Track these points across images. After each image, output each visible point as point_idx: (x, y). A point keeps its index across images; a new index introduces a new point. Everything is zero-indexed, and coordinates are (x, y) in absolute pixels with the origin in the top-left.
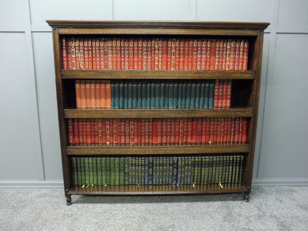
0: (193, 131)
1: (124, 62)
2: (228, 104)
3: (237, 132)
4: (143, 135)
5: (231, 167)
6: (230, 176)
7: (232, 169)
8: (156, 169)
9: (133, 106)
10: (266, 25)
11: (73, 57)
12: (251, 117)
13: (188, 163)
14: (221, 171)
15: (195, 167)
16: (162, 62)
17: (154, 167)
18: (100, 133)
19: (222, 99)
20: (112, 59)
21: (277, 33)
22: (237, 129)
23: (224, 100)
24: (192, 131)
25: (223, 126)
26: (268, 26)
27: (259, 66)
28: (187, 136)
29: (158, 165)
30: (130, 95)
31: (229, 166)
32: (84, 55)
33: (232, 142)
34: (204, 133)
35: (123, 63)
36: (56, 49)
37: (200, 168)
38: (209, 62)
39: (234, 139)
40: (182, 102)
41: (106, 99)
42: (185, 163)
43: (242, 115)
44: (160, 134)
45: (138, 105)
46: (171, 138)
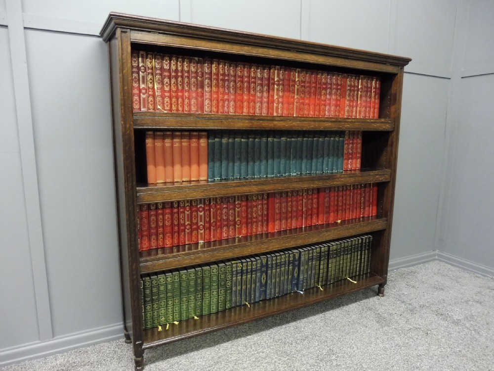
0: (320, 208)
1: (229, 101)
2: (358, 166)
3: (367, 204)
4: (254, 222)
5: (359, 252)
6: (358, 265)
7: (361, 255)
8: (272, 272)
9: (242, 174)
10: (406, 61)
11: (143, 88)
12: (389, 182)
13: (313, 256)
14: (349, 260)
15: (320, 260)
16: (283, 104)
17: (269, 272)
18: (188, 227)
19: (352, 159)
20: (211, 95)
22: (367, 198)
23: (354, 161)
24: (318, 208)
25: (352, 196)
26: (410, 63)
27: (398, 114)
28: (312, 215)
29: (274, 266)
30: (237, 157)
31: (358, 251)
32: (163, 84)
33: (362, 217)
34: (332, 209)
35: (226, 103)
37: (326, 261)
38: (340, 106)
39: (364, 213)
40: (307, 165)
41: (199, 166)
42: (309, 257)
43: (380, 179)
44: (277, 217)
45: (249, 172)
46: (293, 221)
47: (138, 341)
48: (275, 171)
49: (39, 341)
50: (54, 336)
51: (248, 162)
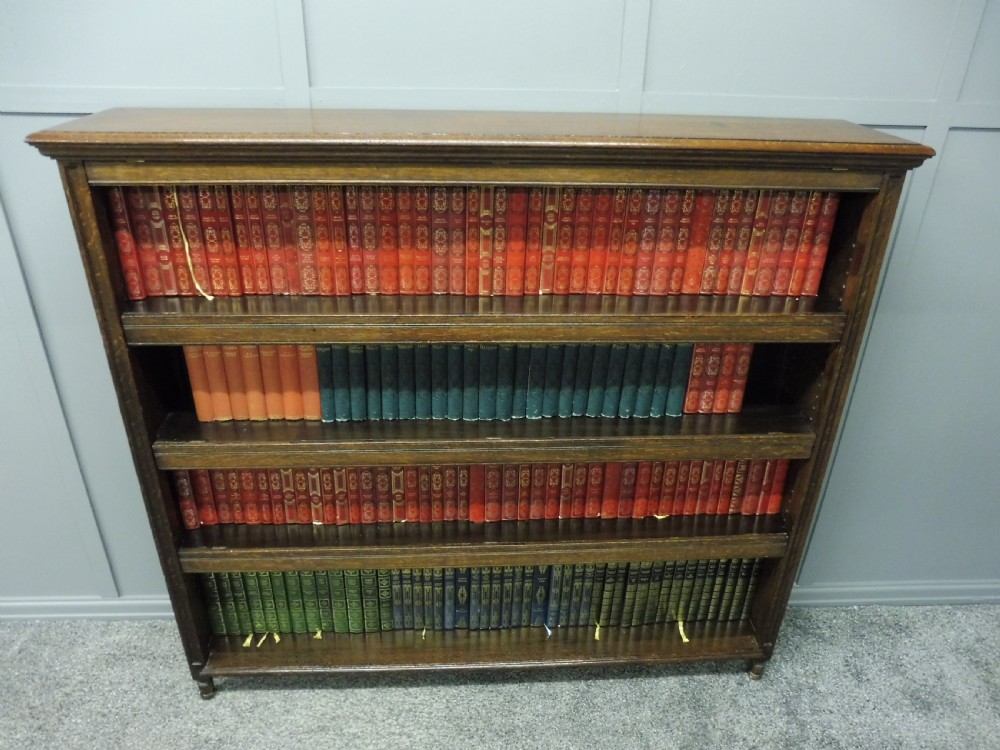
0: (606, 487)
1: (362, 266)
2: (734, 405)
3: (750, 488)
4: (435, 500)
5: (719, 580)
6: (713, 602)
7: (723, 585)
8: (480, 588)
9: (401, 413)
10: (916, 156)
11: (163, 253)
12: (807, 461)
13: (584, 572)
14: (685, 590)
15: (604, 582)
16: (504, 267)
17: (473, 586)
18: (288, 496)
19: (714, 389)
20: (314, 258)
21: (952, 129)
22: (753, 477)
23: (721, 394)
24: (602, 485)
25: (708, 468)
27: (865, 300)
28: (584, 498)
29: (486, 578)
30: (387, 379)
31: (714, 578)
32: (204, 241)
33: (733, 514)
34: (640, 491)
35: (355, 271)
36: (89, 244)
37: (619, 586)
38: (683, 267)
39: (739, 506)
40: (573, 399)
41: (301, 393)
42: (574, 572)
43: (776, 453)
44: (493, 495)
45: (418, 409)
46: (532, 506)
47: (197, 661)
48: (481, 411)
49: (99, 597)
50: (119, 594)
51: (414, 390)
